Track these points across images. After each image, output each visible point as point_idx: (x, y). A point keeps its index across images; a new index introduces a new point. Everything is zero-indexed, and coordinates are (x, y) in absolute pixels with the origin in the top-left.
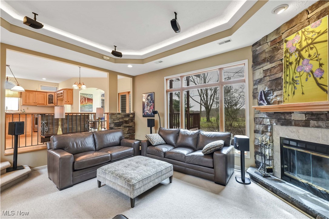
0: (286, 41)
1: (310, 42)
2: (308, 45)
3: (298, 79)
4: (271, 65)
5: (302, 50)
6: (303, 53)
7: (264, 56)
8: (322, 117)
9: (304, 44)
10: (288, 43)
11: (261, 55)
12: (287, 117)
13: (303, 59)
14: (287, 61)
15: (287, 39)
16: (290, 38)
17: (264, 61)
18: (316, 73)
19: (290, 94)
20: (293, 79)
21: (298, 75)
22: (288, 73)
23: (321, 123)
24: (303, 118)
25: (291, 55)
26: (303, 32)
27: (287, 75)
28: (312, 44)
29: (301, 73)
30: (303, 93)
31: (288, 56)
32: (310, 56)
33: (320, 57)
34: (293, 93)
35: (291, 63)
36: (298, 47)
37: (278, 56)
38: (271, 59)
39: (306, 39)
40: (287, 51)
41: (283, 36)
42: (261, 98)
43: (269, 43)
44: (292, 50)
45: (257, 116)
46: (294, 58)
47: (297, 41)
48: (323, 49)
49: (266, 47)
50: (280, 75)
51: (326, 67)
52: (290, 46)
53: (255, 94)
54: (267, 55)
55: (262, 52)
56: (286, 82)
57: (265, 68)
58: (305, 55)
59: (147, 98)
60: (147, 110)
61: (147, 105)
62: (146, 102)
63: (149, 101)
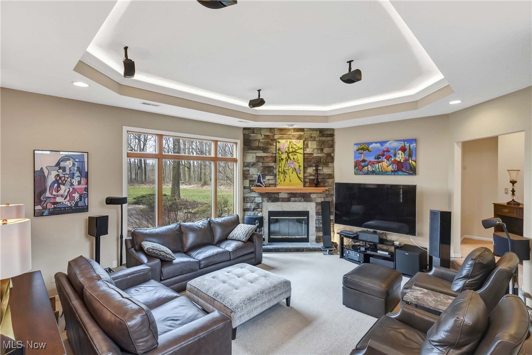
0: (279, 142)
1: (294, 150)
2: (293, 152)
3: (287, 171)
4: (264, 154)
5: (290, 153)
6: (290, 155)
7: (256, 144)
8: (297, 195)
9: (291, 150)
10: (280, 144)
11: (255, 142)
12: (276, 196)
13: (290, 159)
14: (280, 157)
15: (279, 140)
16: (282, 141)
17: (258, 148)
18: (297, 170)
19: (282, 180)
20: (284, 170)
21: (287, 168)
22: (280, 165)
23: (296, 199)
24: (286, 196)
25: (282, 153)
26: (290, 142)
27: (280, 167)
28: (295, 152)
29: (289, 168)
30: (290, 181)
31: (280, 153)
32: (294, 159)
33: (299, 162)
34: (284, 179)
35: (282, 159)
36: (287, 149)
37: (271, 149)
38: (265, 150)
39: (292, 147)
40: (279, 149)
41: (276, 137)
42: (259, 181)
43: (263, 136)
44: (283, 150)
45: (247, 195)
46: (284, 156)
47: (286, 146)
48: (300, 157)
49: (259, 137)
50: (273, 164)
51: (302, 168)
52: (281, 147)
53: (245, 175)
54: (261, 145)
55: (256, 140)
56: (279, 172)
57: (258, 155)
58: (292, 157)
59: (58, 164)
60: (58, 196)
61: (56, 181)
62: (54, 173)
63: (68, 172)
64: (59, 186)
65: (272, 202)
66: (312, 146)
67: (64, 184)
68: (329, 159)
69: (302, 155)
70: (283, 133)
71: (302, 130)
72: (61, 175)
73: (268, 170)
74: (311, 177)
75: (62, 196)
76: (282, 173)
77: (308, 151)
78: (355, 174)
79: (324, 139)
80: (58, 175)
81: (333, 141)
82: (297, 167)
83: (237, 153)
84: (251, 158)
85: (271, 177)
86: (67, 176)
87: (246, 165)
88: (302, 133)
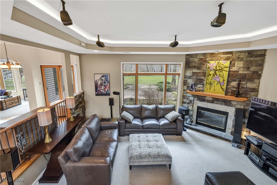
0: (209, 63)
1: (221, 68)
2: (220, 70)
3: (213, 83)
4: (198, 71)
5: (217, 70)
6: (217, 72)
7: (193, 64)
8: (219, 100)
9: (218, 68)
10: (210, 64)
11: (192, 63)
13: (217, 75)
14: (208, 73)
16: (211, 62)
17: (194, 67)
18: (222, 83)
19: (208, 89)
20: (210, 82)
21: (213, 81)
22: (208, 79)
23: (218, 102)
24: (211, 99)
25: (211, 71)
26: (218, 63)
27: (208, 80)
28: (221, 70)
29: (215, 81)
30: (214, 90)
31: (209, 70)
32: (220, 75)
33: (224, 77)
34: (210, 88)
35: (210, 75)
36: (215, 68)
37: (203, 68)
38: (198, 68)
39: (219, 66)
40: (209, 68)
41: (207, 59)
42: (192, 87)
43: (198, 59)
44: (211, 69)
45: (185, 94)
46: (212, 73)
47: (215, 65)
48: (226, 74)
49: (196, 60)
50: (203, 78)
51: (226, 82)
52: (211, 66)
53: (185, 83)
54: (196, 65)
55: (193, 62)
56: (207, 83)
57: (194, 71)
58: (218, 73)
59: (101, 79)
60: (101, 89)
61: (101, 84)
62: (100, 82)
63: (103, 81)
64: (101, 86)
65: (200, 101)
66: (239, 66)
67: (103, 86)
68: (257, 75)
69: (228, 72)
70: (214, 56)
71: (231, 53)
72: (102, 82)
73: (201, 81)
74: (234, 89)
75: (102, 89)
76: (209, 84)
77: (234, 69)
79: (252, 59)
80: (101, 82)
81: (263, 60)
82: (221, 80)
83: (180, 70)
84: (189, 73)
85: (201, 86)
86: (103, 83)
87: (185, 77)
88: (230, 55)
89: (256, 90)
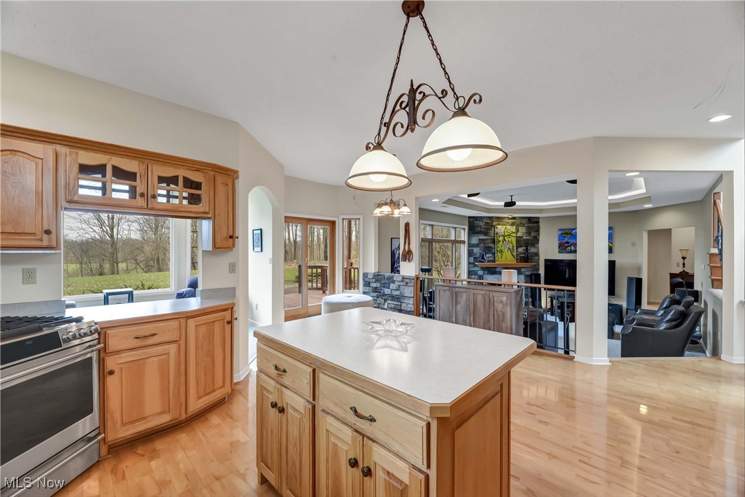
0: (497, 228)
3: (504, 250)
4: (485, 237)
5: (505, 236)
6: (506, 238)
7: (479, 229)
9: (506, 234)
12: (494, 270)
14: (497, 239)
15: (497, 226)
16: (500, 227)
17: (480, 233)
18: (512, 249)
19: (499, 257)
20: (501, 250)
21: (503, 248)
22: (498, 246)
25: (500, 236)
26: (505, 228)
28: (509, 235)
29: (505, 248)
30: (506, 258)
31: (498, 236)
32: (509, 241)
33: (513, 243)
34: (501, 257)
35: (500, 241)
36: (503, 233)
37: (491, 233)
38: (486, 234)
39: (507, 232)
40: (497, 233)
41: (494, 224)
42: (483, 258)
43: (484, 223)
44: (500, 234)
45: (472, 269)
46: (501, 239)
47: (503, 230)
48: (514, 240)
49: (482, 224)
50: (492, 245)
51: (515, 248)
52: (499, 231)
53: (470, 254)
54: (482, 230)
55: (479, 226)
56: (497, 251)
57: (480, 238)
58: (507, 240)
65: (491, 274)
66: (522, 230)
68: (535, 241)
69: (515, 238)
70: (499, 220)
71: (514, 218)
73: (488, 250)
74: (522, 255)
76: (499, 252)
77: (519, 234)
78: (559, 252)
79: (531, 225)
81: (538, 227)
82: (511, 247)
83: (464, 236)
84: (475, 240)
85: (490, 255)
87: (470, 245)
88: (514, 221)
89: (537, 254)
